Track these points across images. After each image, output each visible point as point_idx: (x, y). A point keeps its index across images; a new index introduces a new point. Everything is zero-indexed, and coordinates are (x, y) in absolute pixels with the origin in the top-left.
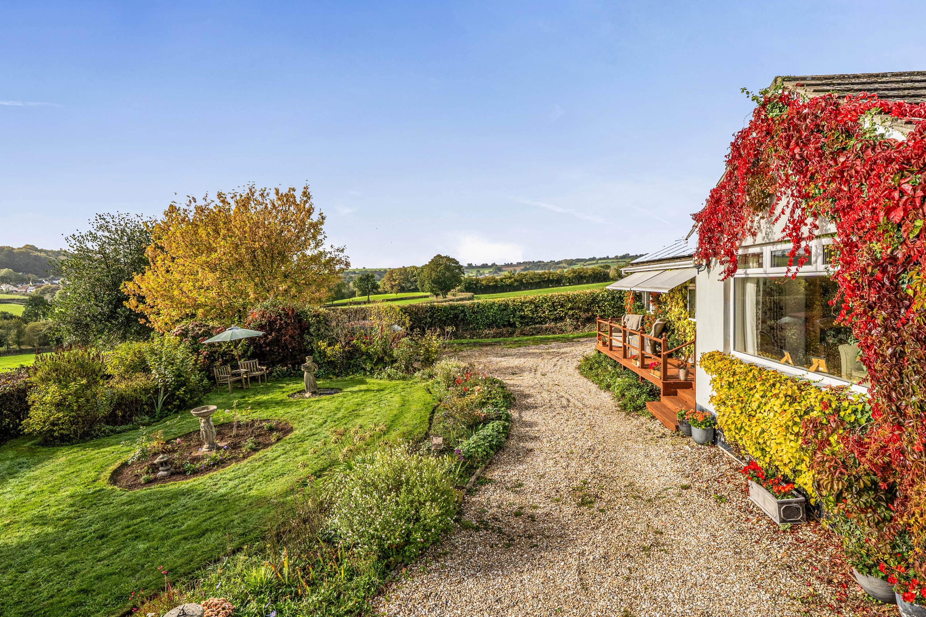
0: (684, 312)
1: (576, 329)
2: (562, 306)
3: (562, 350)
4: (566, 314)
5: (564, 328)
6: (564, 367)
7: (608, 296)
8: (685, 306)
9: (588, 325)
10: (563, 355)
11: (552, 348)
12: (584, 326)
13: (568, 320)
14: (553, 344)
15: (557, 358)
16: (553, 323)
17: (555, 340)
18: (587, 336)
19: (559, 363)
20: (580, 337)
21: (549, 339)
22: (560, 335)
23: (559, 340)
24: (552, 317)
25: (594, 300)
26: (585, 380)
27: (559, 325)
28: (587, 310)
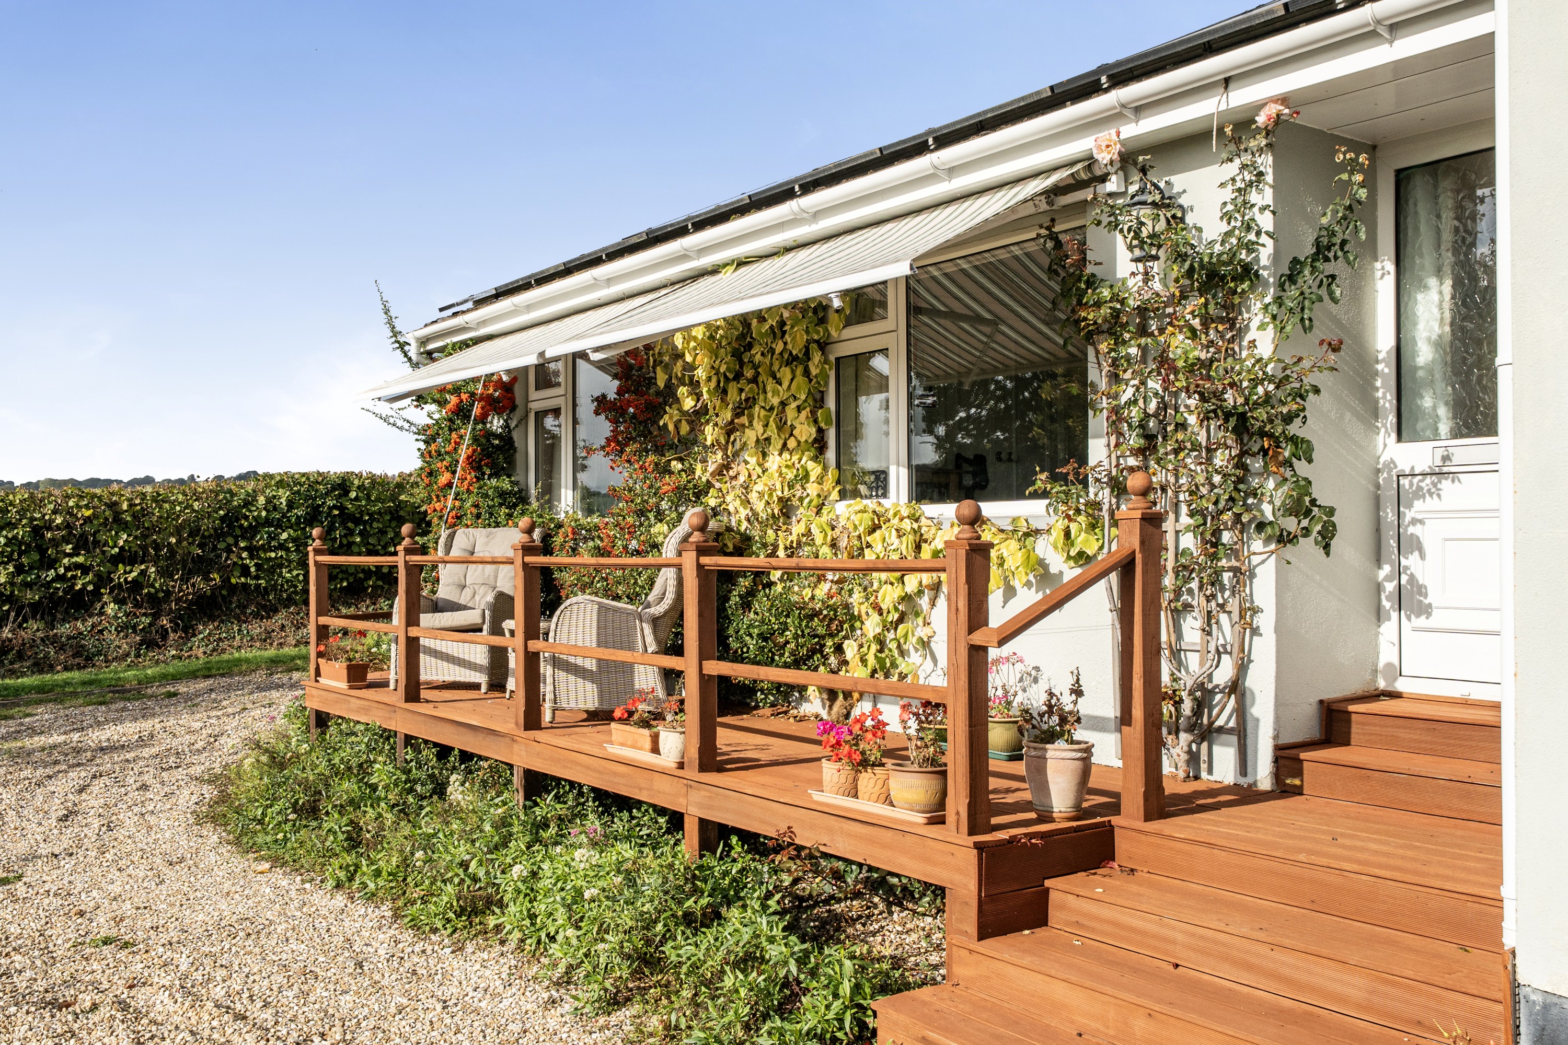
0: (815, 470)
1: (150, 644)
2: (82, 544)
3: (98, 736)
4: (102, 580)
5: (89, 643)
6: (129, 820)
7: (291, 505)
8: (819, 445)
9: (204, 630)
10: (106, 763)
11: (33, 731)
12: (188, 631)
13: (111, 609)
14: (43, 714)
15: (76, 776)
16: (33, 625)
17: (46, 694)
18: (207, 673)
19: (93, 801)
20: (176, 678)
21: (17, 691)
22: (75, 675)
23: (75, 694)
24: (32, 596)
25: (232, 519)
26: (280, 878)
27: (64, 630)
28: (202, 566)
